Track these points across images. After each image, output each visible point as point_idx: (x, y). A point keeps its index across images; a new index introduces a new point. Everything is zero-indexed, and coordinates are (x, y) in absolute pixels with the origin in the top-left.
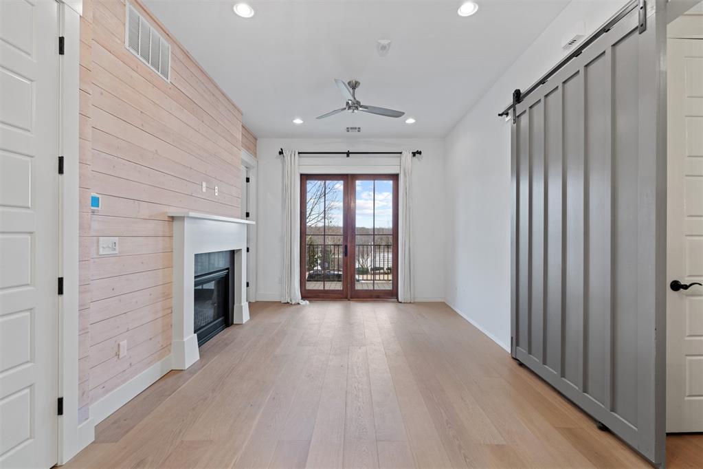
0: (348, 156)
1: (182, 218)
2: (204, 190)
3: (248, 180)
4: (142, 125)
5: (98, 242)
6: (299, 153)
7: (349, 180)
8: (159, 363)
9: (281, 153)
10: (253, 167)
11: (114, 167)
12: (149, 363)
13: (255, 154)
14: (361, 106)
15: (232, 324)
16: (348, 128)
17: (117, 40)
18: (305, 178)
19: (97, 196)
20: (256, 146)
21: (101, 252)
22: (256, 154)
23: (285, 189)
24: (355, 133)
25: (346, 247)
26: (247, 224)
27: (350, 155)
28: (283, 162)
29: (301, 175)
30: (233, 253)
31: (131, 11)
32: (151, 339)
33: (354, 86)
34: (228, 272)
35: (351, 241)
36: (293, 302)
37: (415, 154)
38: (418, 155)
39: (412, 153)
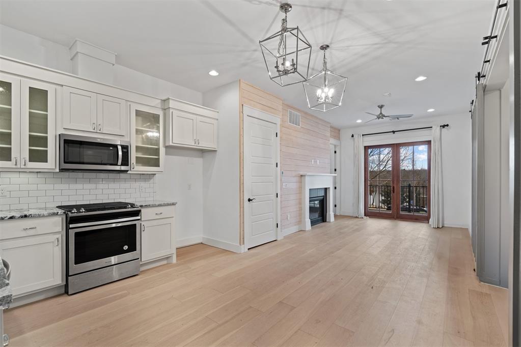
0: (394, 133)
1: (305, 176)
2: (313, 163)
3: (335, 152)
5: (283, 184)
6: (363, 135)
7: (396, 147)
8: (297, 226)
9: (353, 136)
10: (338, 145)
14: (385, 116)
15: (326, 221)
17: (286, 123)
18: (366, 148)
20: (339, 134)
21: (284, 187)
22: (339, 138)
23: (356, 156)
25: (394, 187)
26: (335, 176)
27: (396, 132)
28: (354, 140)
29: (365, 147)
30: (326, 189)
31: (289, 111)
33: (381, 107)
34: (324, 198)
35: (397, 184)
36: (360, 217)
37: (444, 126)
38: (446, 127)
39: (441, 126)
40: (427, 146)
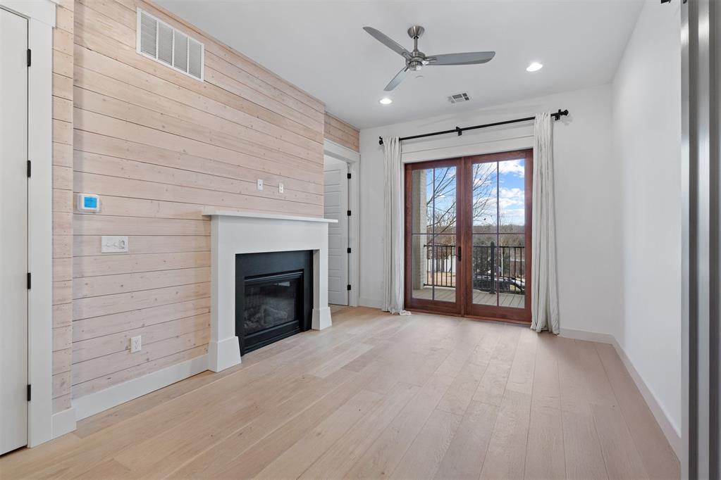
0: (460, 134)
1: (217, 217)
2: (260, 188)
3: (349, 176)
4: (163, 127)
5: (101, 241)
6: (400, 139)
7: (464, 164)
8: (188, 362)
9: (381, 142)
10: (355, 162)
11: (122, 169)
12: (175, 361)
13: (357, 148)
14: (425, 58)
15: (310, 329)
16: (450, 98)
17: (124, 46)
18: (408, 168)
19: (94, 196)
20: (358, 139)
21: (104, 250)
24: (463, 102)
25: (460, 248)
26: (330, 224)
27: (463, 132)
28: (384, 150)
29: (406, 165)
30: (310, 253)
31: (143, 16)
32: (177, 337)
33: (415, 33)
34: (303, 274)
35: (466, 242)
36: (393, 311)
37: (557, 116)
38: (562, 117)
39: (552, 115)
40: (524, 160)
